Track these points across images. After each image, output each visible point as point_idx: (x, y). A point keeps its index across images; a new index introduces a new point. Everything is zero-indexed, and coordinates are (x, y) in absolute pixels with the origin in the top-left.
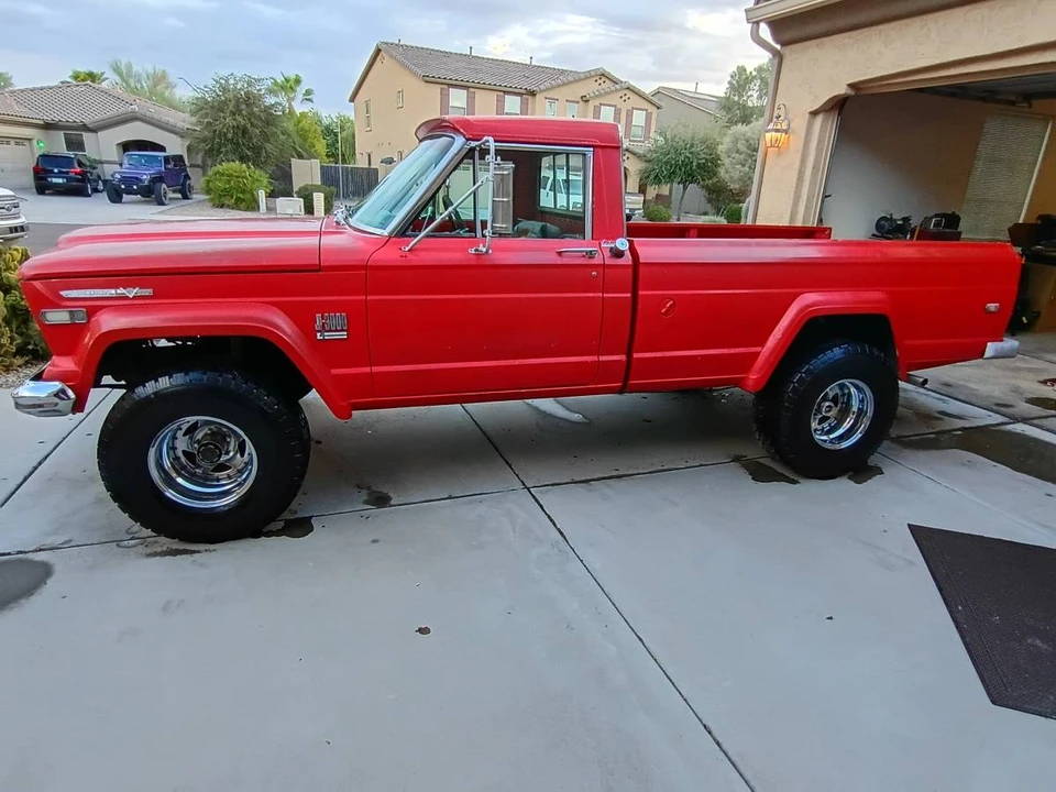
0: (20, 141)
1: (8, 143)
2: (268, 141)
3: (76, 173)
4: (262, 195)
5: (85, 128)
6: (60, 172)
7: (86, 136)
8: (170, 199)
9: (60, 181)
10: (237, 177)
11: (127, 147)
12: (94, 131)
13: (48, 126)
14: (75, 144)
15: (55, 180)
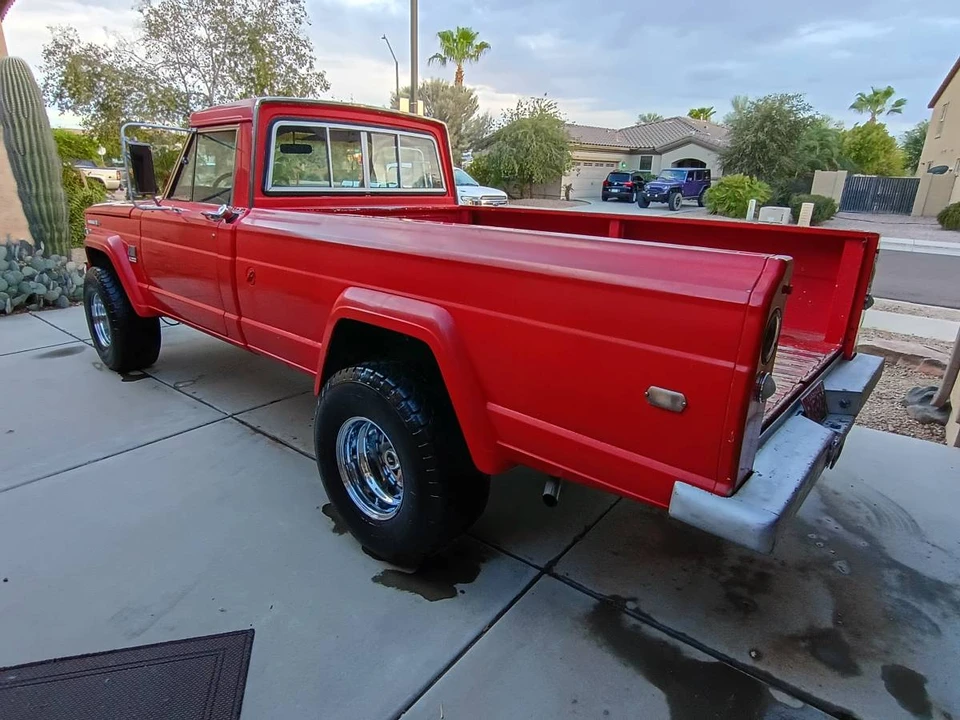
0: (600, 163)
1: (602, 165)
2: (786, 155)
3: (628, 186)
4: (752, 203)
5: (654, 152)
6: (618, 185)
7: (655, 158)
8: (682, 206)
9: (616, 191)
10: (737, 187)
11: (681, 164)
12: (660, 153)
13: (632, 152)
14: (646, 164)
15: (613, 191)
